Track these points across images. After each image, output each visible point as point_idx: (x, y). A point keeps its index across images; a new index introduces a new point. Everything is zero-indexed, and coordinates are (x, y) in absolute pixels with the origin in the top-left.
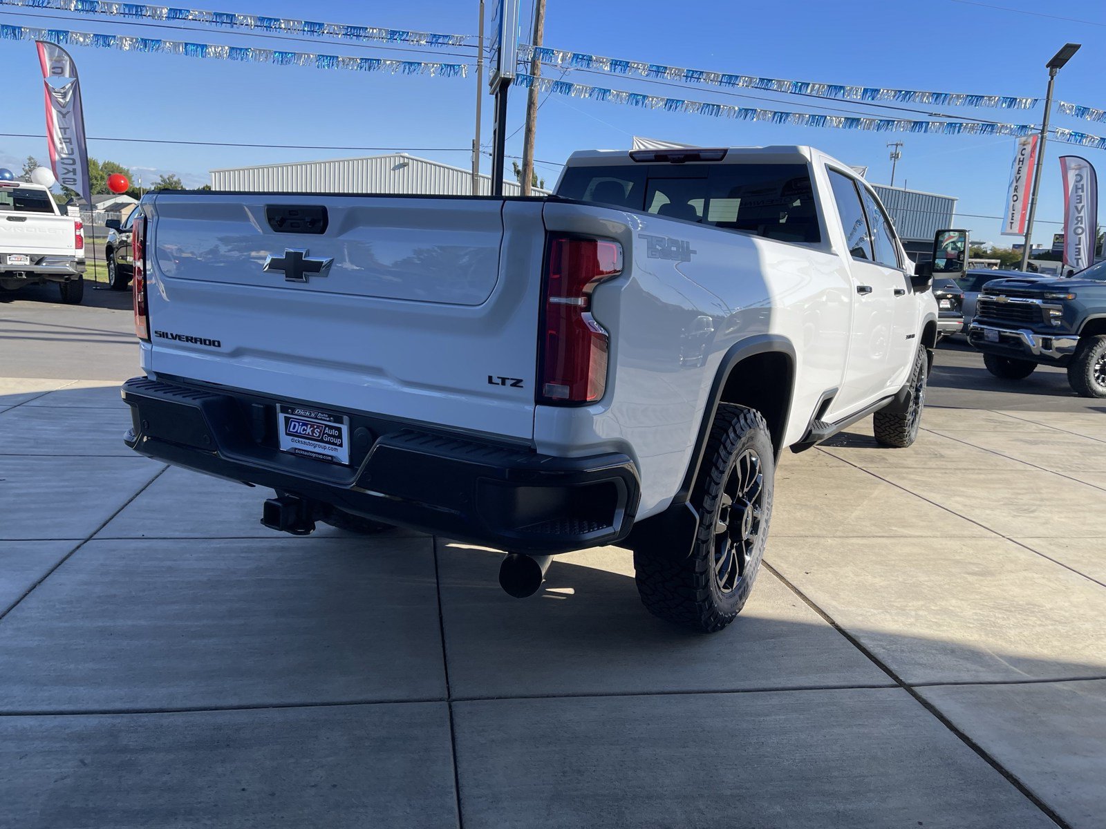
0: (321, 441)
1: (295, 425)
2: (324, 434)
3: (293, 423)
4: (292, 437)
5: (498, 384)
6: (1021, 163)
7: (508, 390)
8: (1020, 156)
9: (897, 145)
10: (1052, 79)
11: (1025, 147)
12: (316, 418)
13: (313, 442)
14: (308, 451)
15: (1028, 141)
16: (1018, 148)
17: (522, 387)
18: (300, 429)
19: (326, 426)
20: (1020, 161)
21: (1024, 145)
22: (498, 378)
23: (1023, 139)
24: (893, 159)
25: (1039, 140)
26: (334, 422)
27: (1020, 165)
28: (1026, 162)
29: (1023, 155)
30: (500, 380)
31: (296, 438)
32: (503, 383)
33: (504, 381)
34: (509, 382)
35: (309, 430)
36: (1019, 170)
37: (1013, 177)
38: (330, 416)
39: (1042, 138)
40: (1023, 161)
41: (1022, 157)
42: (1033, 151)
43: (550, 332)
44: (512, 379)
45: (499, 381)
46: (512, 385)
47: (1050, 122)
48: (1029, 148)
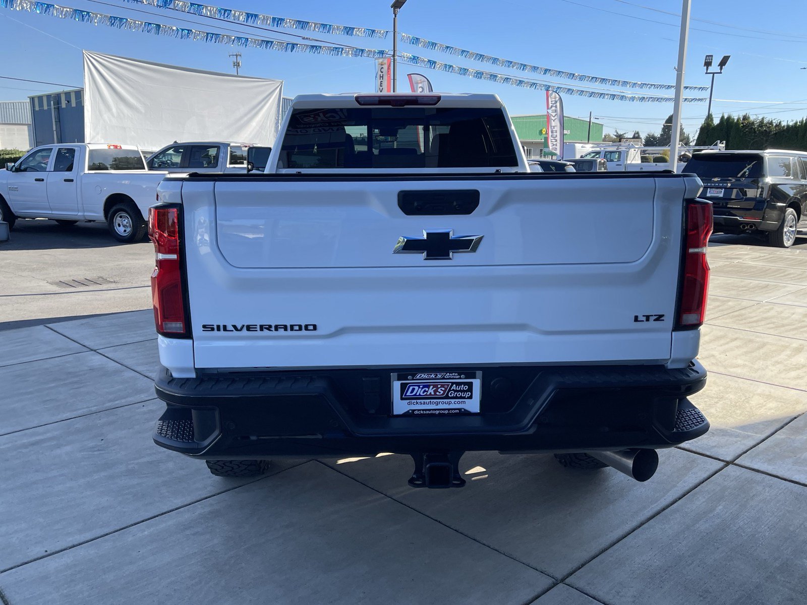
0: (447, 397)
1: (413, 389)
2: (450, 390)
3: (411, 388)
4: (409, 401)
5: (643, 321)
6: (381, 78)
7: (652, 324)
8: (380, 73)
9: (237, 55)
10: (395, 16)
11: (383, 66)
12: (444, 378)
13: (435, 401)
14: (429, 410)
15: (384, 62)
16: (378, 67)
17: (663, 320)
18: (420, 391)
19: (453, 383)
20: (380, 77)
21: (382, 65)
22: (643, 316)
23: (381, 60)
24: (236, 66)
25: (392, 63)
26: (465, 378)
27: (381, 80)
28: (385, 77)
29: (382, 72)
30: (645, 317)
31: (413, 401)
32: (648, 320)
33: (648, 318)
34: (652, 319)
35: (431, 391)
36: (381, 84)
37: (377, 88)
38: (460, 374)
39: (394, 59)
40: (382, 77)
41: (382, 74)
42: (389, 68)
43: (688, 275)
44: (655, 315)
45: (644, 319)
46: (655, 320)
47: (397, 48)
48: (385, 67)
